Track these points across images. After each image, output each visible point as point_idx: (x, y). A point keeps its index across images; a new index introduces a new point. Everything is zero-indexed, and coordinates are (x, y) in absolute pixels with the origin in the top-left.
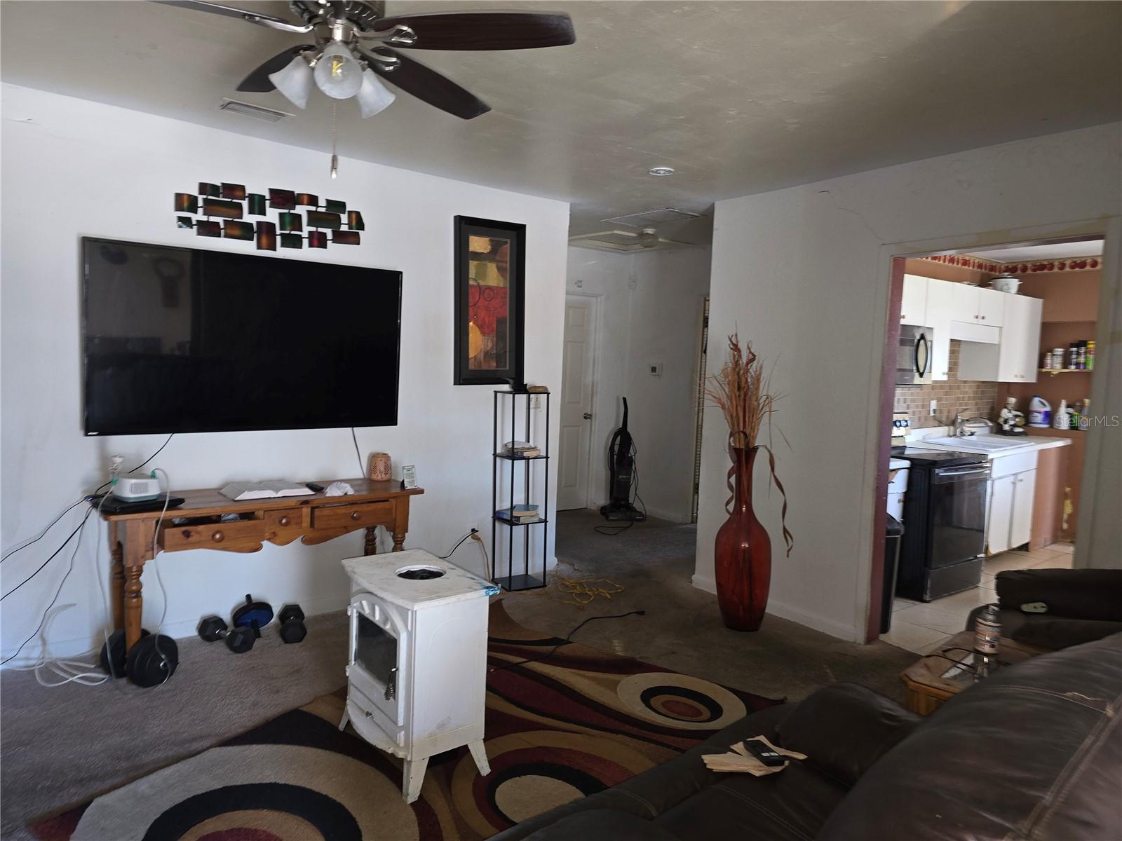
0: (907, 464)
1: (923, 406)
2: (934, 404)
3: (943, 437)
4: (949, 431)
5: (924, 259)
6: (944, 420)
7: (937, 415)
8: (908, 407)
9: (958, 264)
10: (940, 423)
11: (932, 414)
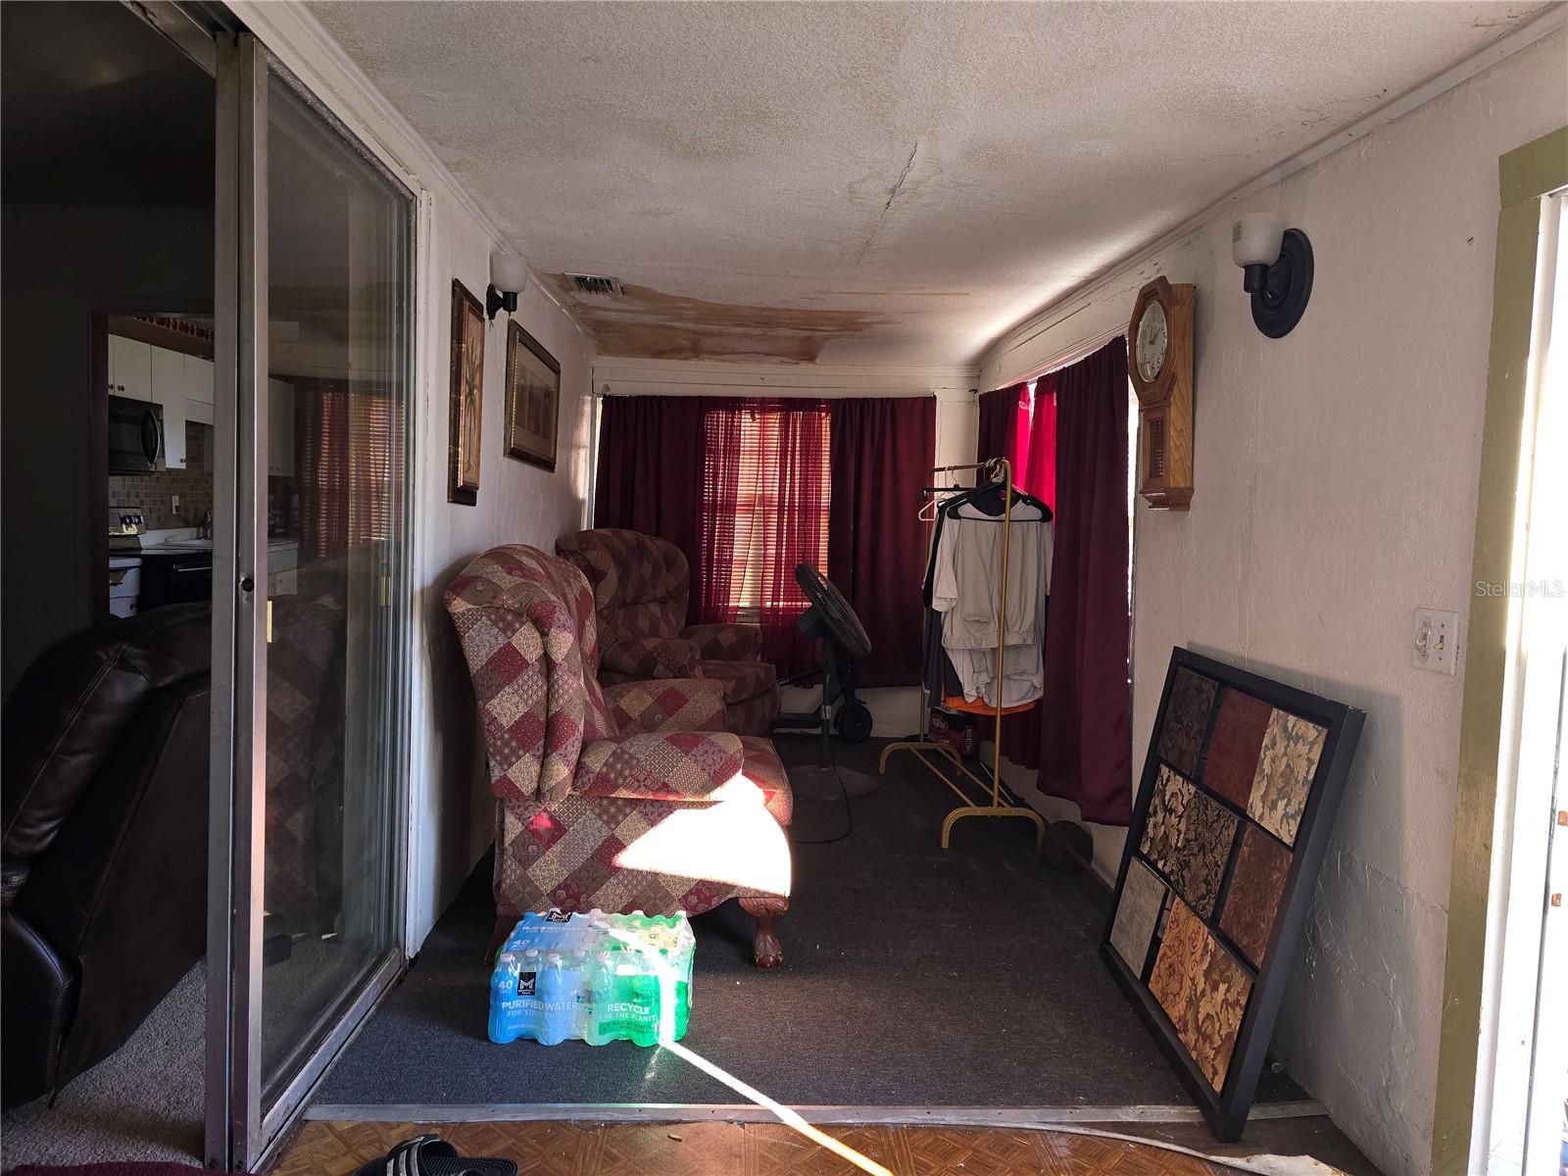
0: (136, 562)
1: (162, 502)
2: (176, 500)
3: (191, 539)
4: (198, 532)
5: (135, 318)
6: (191, 519)
7: (182, 513)
8: (142, 502)
9: (192, 334)
10: (187, 525)
11: (174, 512)
